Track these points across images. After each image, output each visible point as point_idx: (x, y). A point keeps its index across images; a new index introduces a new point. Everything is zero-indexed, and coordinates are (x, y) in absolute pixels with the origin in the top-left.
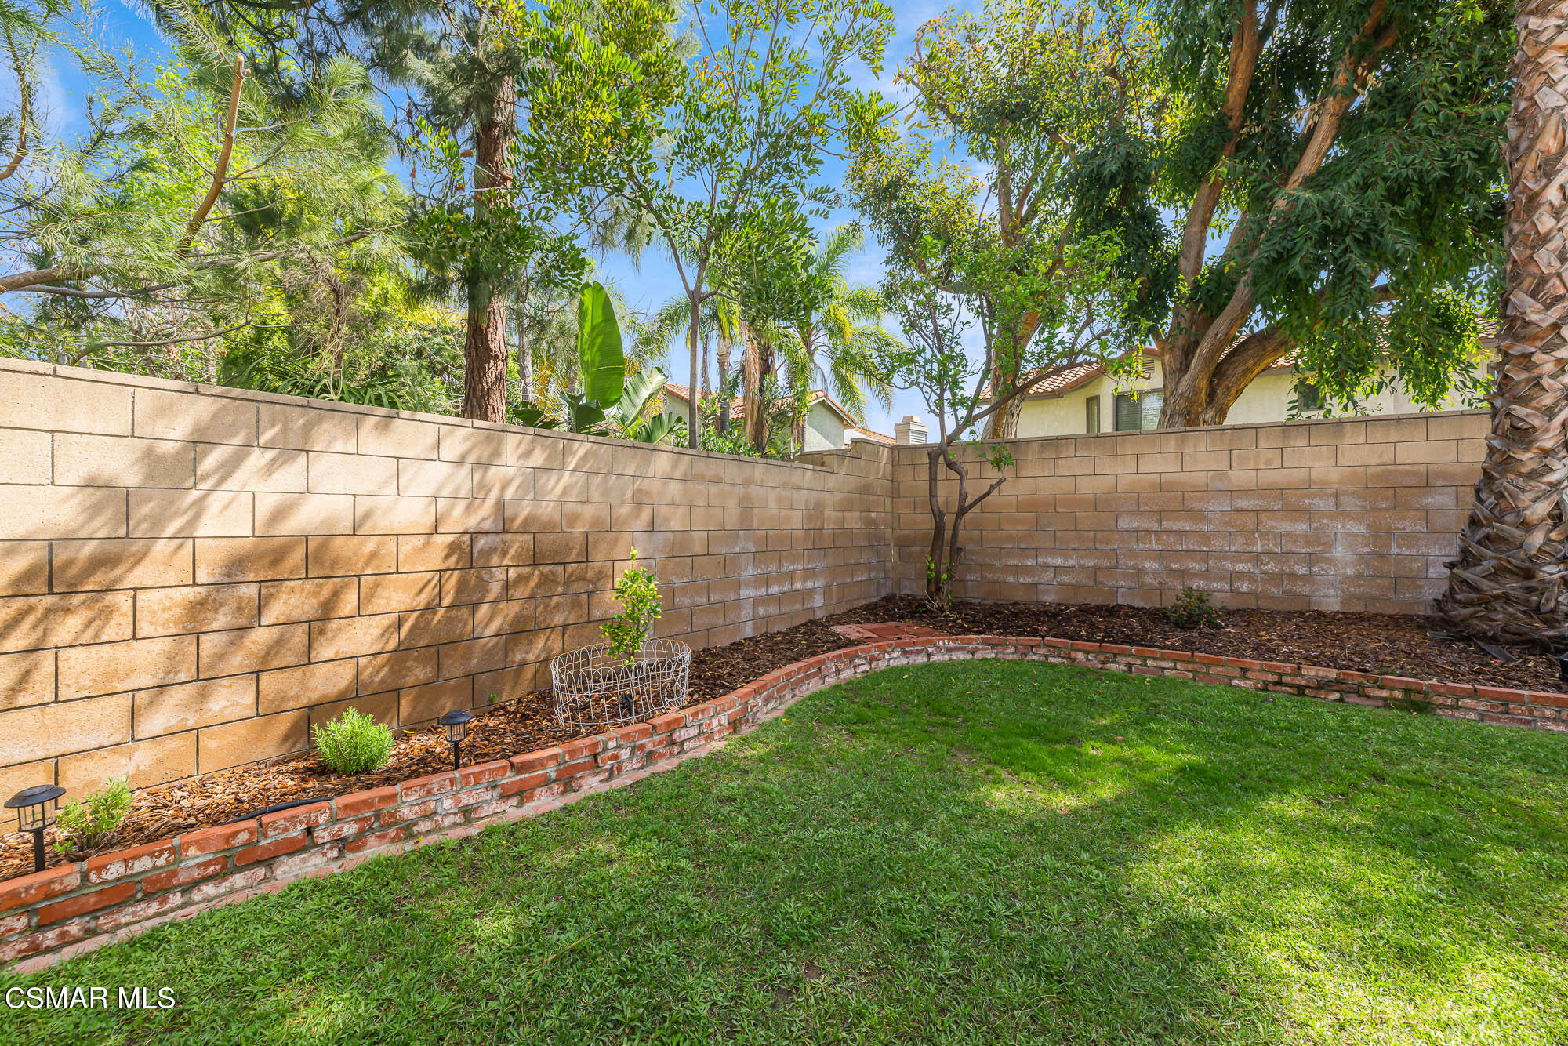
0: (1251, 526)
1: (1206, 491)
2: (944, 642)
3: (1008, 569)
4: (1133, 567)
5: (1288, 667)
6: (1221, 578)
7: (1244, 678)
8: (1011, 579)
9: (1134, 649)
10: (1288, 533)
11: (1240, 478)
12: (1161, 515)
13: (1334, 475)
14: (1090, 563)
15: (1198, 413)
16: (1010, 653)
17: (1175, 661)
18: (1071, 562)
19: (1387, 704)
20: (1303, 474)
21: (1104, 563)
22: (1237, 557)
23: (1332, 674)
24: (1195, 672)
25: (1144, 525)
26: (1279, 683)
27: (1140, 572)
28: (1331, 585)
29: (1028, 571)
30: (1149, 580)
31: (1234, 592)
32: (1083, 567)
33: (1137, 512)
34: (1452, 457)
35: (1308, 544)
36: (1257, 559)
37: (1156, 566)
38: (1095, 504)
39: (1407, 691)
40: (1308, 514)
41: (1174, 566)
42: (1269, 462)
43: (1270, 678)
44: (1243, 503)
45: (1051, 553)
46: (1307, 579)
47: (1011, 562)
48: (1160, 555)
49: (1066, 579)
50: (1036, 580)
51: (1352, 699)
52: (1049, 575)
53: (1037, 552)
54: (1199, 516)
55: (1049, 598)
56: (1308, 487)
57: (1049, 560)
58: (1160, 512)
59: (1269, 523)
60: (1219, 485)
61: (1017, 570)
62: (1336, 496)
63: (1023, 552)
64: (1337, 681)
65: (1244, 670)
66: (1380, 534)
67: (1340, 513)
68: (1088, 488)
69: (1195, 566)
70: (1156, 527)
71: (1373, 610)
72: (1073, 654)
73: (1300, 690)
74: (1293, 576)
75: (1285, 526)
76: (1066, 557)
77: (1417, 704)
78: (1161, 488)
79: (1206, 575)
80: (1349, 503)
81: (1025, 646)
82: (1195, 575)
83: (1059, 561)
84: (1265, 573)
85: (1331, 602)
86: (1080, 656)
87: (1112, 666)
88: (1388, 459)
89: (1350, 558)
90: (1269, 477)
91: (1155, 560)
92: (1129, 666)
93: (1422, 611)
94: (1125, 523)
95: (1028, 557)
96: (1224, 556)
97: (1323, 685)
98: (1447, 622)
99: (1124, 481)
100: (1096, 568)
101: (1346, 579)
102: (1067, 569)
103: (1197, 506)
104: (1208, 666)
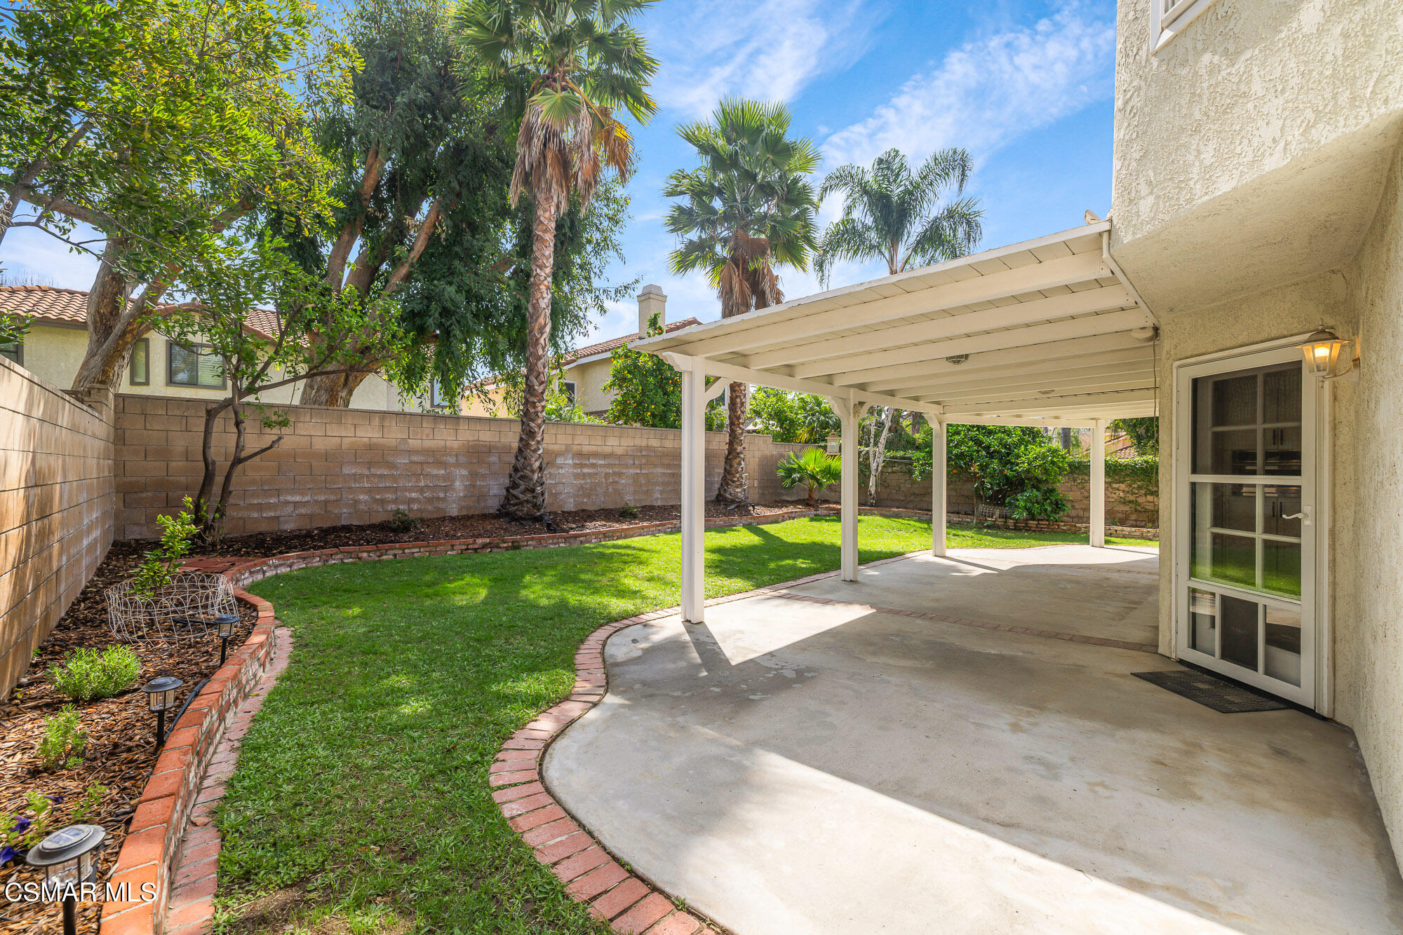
0: (419, 472)
1: (396, 451)
2: (273, 561)
3: (252, 507)
4: (352, 499)
5: (471, 541)
6: (403, 503)
7: (453, 550)
8: (255, 515)
9: (397, 545)
10: (436, 476)
11: (414, 443)
12: (370, 465)
13: (455, 445)
14: (322, 498)
15: (337, 391)
16: (316, 562)
17: (420, 548)
18: (307, 498)
19: (507, 549)
20: (442, 443)
21: (332, 497)
22: (411, 490)
23: (488, 540)
24: (430, 552)
25: (359, 471)
26: (467, 549)
27: (356, 502)
28: (454, 502)
29: (270, 507)
30: (362, 507)
31: (410, 510)
32: (316, 501)
33: (355, 463)
34: (497, 439)
35: (445, 481)
36: (421, 490)
37: (366, 497)
38: (326, 456)
39: (513, 542)
40: (443, 465)
41: (378, 497)
42: (427, 435)
43: (464, 547)
44: (415, 458)
45: (292, 492)
46: (444, 499)
47: (256, 502)
48: (369, 491)
49: (303, 511)
50: (278, 514)
51: (495, 550)
52: (290, 509)
53: (278, 492)
54: (392, 466)
55: (289, 527)
56: (445, 451)
57: (289, 498)
58: (369, 463)
59: (428, 470)
60: (403, 447)
61: (260, 507)
62: (457, 456)
63: (267, 493)
64: (490, 543)
65: (453, 546)
66: (473, 475)
67: (458, 465)
68: (320, 445)
69: (389, 496)
70: (367, 472)
71: (470, 513)
72: (360, 555)
73: (476, 550)
74: (438, 499)
75: (435, 472)
76: (303, 495)
77: (516, 547)
78: (370, 447)
79: (395, 501)
80: (462, 459)
81: (327, 555)
82: (389, 502)
83: (298, 498)
84: (425, 498)
85: (454, 511)
86: (365, 555)
87: (384, 557)
88: (476, 438)
89: (462, 487)
90: (429, 444)
91: (366, 493)
92: (395, 555)
93: (492, 511)
94: (347, 470)
95: (271, 496)
96: (405, 489)
97: (484, 546)
98: (508, 514)
99: (346, 441)
100: (326, 502)
101: (460, 499)
102: (304, 504)
103: (391, 459)
104: (436, 547)
